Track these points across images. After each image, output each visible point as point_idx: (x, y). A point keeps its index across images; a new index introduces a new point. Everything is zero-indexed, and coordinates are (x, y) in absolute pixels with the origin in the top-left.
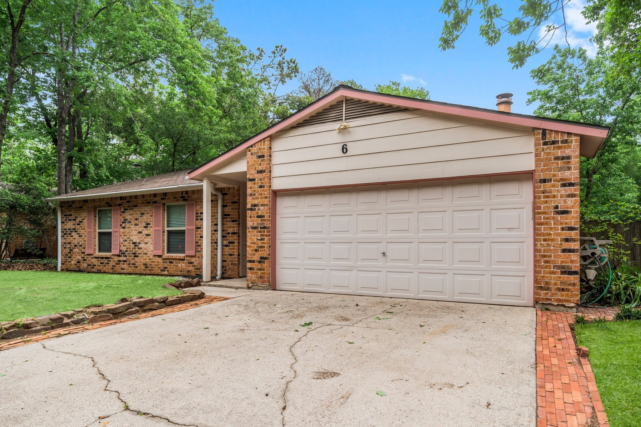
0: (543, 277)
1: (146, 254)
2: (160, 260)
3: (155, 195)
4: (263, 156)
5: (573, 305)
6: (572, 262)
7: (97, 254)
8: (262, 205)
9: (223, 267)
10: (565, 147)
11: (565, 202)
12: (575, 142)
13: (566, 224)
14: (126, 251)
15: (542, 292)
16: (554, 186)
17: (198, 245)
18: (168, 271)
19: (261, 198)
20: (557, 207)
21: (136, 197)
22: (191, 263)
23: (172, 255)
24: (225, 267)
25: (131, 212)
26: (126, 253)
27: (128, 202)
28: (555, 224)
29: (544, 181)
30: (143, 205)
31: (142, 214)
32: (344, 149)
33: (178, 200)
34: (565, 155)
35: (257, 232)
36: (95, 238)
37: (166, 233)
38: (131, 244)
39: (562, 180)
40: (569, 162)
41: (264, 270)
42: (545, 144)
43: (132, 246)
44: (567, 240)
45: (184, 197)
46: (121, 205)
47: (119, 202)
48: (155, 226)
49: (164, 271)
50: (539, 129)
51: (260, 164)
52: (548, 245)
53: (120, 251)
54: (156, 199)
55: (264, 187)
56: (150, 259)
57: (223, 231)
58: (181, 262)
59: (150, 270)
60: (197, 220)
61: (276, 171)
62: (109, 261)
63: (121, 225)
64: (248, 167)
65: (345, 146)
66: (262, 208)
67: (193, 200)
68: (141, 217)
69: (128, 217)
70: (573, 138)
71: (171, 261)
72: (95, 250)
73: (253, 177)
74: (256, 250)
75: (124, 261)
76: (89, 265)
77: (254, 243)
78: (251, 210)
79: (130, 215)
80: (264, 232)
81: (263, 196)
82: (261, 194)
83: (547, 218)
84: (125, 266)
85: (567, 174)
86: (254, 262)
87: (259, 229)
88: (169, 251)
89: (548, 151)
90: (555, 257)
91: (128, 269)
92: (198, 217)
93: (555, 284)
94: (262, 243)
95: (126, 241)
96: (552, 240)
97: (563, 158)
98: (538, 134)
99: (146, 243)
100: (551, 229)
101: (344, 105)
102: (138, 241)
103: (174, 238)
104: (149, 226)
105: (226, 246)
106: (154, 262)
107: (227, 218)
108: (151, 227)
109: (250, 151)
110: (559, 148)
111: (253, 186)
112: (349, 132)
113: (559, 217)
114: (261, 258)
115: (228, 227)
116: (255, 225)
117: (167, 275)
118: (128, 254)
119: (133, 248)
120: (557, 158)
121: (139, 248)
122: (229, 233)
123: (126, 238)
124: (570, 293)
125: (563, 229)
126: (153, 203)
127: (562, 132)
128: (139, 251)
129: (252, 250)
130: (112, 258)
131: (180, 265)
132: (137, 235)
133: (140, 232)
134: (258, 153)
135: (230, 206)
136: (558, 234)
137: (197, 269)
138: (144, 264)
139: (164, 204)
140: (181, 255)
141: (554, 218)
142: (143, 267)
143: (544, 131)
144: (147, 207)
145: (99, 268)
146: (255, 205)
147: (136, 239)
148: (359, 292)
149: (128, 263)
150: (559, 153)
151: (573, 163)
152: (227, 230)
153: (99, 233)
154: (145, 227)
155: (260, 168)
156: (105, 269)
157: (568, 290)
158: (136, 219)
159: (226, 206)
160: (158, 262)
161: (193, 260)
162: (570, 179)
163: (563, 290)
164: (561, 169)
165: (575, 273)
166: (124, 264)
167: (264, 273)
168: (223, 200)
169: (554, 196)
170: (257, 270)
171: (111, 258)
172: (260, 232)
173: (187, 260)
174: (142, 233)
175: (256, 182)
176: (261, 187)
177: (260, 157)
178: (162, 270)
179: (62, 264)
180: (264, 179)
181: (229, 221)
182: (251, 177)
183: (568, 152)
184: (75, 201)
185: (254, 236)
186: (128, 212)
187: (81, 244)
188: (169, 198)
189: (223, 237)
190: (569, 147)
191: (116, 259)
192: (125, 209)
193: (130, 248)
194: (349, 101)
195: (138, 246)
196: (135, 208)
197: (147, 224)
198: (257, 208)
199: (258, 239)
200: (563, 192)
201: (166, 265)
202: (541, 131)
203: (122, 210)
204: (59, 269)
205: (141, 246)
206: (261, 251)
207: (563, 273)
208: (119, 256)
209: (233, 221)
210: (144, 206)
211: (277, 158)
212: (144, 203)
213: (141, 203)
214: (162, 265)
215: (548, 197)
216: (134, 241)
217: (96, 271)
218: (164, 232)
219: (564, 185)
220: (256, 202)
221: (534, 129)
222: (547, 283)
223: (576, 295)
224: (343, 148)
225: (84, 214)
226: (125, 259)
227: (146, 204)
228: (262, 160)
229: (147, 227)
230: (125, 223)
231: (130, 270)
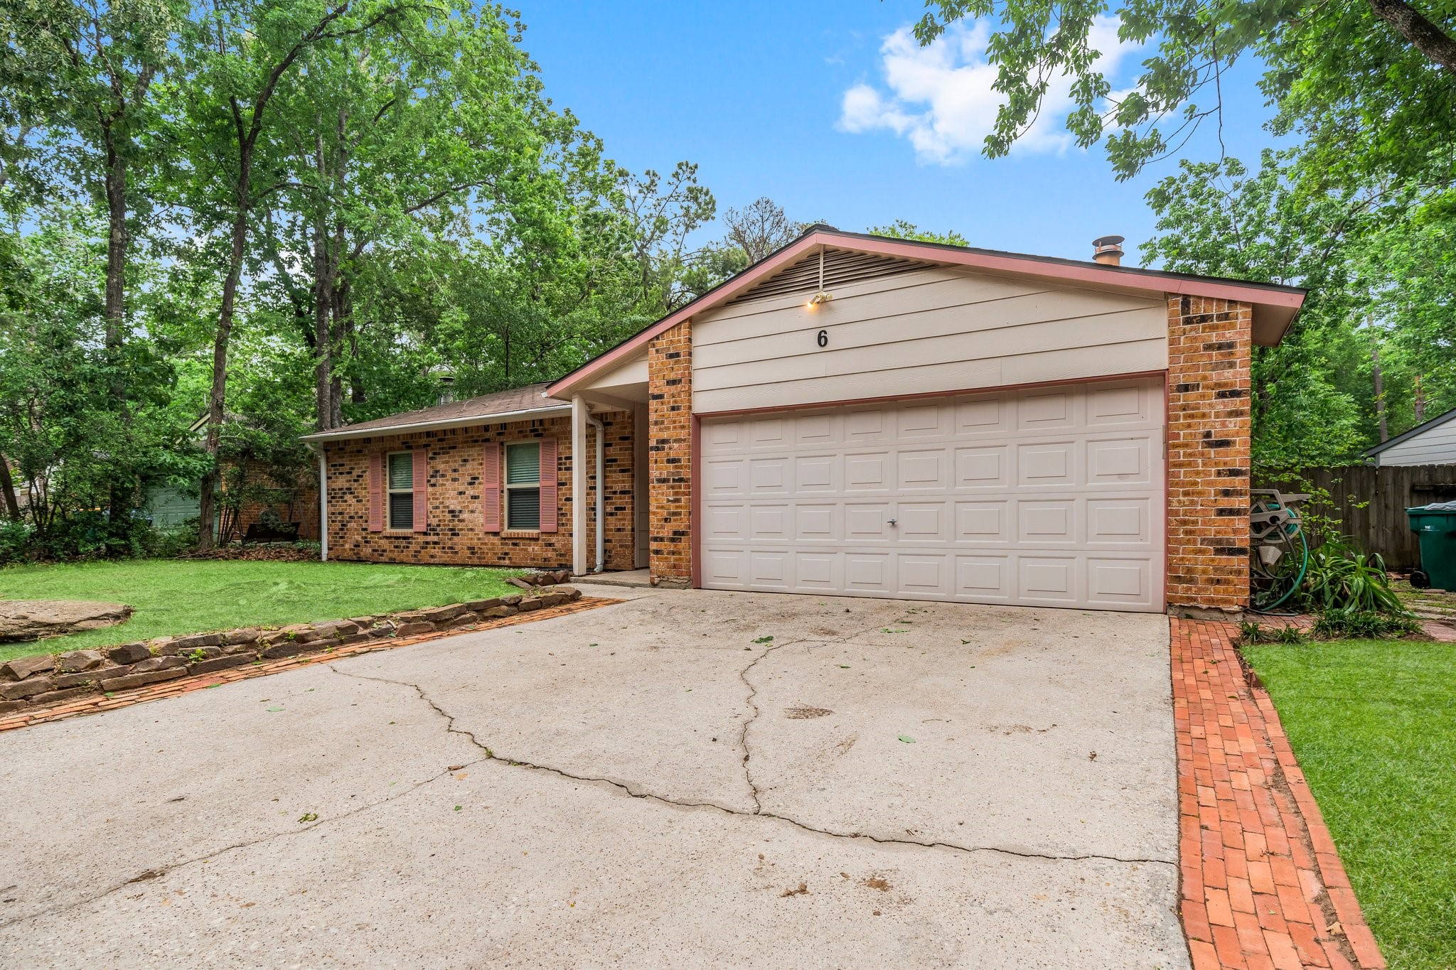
0: (1182, 559)
1: (472, 530)
2: (496, 540)
3: (486, 428)
4: (678, 355)
5: (1236, 608)
6: (1235, 531)
7: (389, 530)
8: (675, 441)
9: (605, 551)
10: (1224, 327)
11: (1224, 424)
12: (1242, 318)
13: (1225, 464)
14: (439, 525)
15: (1181, 587)
16: (1203, 396)
17: (562, 514)
18: (510, 559)
19: (675, 428)
20: (1208, 435)
21: (453, 431)
22: (550, 545)
23: (517, 531)
24: (610, 551)
25: (446, 457)
26: (438, 529)
27: (440, 440)
28: (1204, 465)
29: (1186, 388)
30: (465, 445)
31: (465, 461)
32: (822, 339)
33: (525, 437)
34: (1223, 341)
35: (668, 488)
36: (384, 504)
37: (506, 494)
38: (447, 514)
39: (1218, 385)
40: (1232, 354)
41: (680, 553)
42: (1188, 321)
43: (449, 516)
44: (1226, 493)
45: (537, 430)
46: (429, 445)
47: (424, 441)
48: (488, 481)
49: (504, 559)
50: (1177, 295)
51: (673, 368)
52: (1193, 503)
53: (428, 525)
54: (488, 435)
55: (678, 408)
56: (479, 539)
57: (605, 488)
58: (533, 542)
59: (479, 558)
60: (560, 469)
61: (700, 381)
62: (409, 543)
63: (429, 481)
64: (651, 374)
65: (823, 334)
66: (676, 445)
67: (553, 435)
68: (462, 465)
69: (441, 467)
70: (1240, 310)
71: (515, 541)
72: (384, 525)
73: (659, 393)
74: (666, 520)
75: (435, 543)
76: (374, 550)
77: (662, 507)
78: (657, 449)
79: (443, 463)
80: (680, 488)
81: (677, 424)
82: (674, 422)
83: (1191, 455)
84: (436, 551)
85: (1228, 375)
86: (662, 539)
87: (671, 483)
88: (511, 526)
89: (1193, 334)
90: (1204, 523)
91: (441, 557)
92: (561, 464)
93: (1204, 572)
94: (677, 507)
95: (437, 508)
96: (1200, 493)
97: (1220, 347)
98: (1176, 303)
99: (472, 512)
100: (1198, 473)
101: (822, 261)
102: (459, 508)
103: (518, 501)
104: (477, 482)
105: (611, 514)
106: (486, 544)
107: (611, 466)
108: (480, 483)
109: (654, 346)
110: (1214, 328)
111: (660, 407)
112: (830, 309)
113: (1212, 451)
114: (675, 533)
115: (613, 482)
116: (664, 476)
117: (509, 567)
118: (442, 530)
119: (450, 521)
120: (1209, 347)
121: (460, 521)
122: (615, 493)
123: (437, 503)
124: (1231, 588)
125: (1219, 473)
126: (483, 441)
127: (1219, 300)
128: (461, 525)
129: (658, 520)
130: (414, 539)
131: (530, 549)
132: (456, 498)
133: (461, 493)
134: (669, 349)
135: (617, 444)
136: (1210, 483)
137: (561, 555)
138: (469, 548)
139: (502, 444)
140: (533, 532)
141: (1202, 454)
142: (468, 553)
143: (1186, 298)
144: (473, 449)
145: (391, 555)
146: (664, 441)
147: (454, 504)
148: (849, 590)
149: (441, 545)
150: (1214, 338)
151: (1239, 354)
152: (611, 487)
153: (391, 494)
154: (470, 484)
155: (672, 376)
156: (402, 557)
157: (1227, 582)
158: (455, 471)
159: (610, 445)
160: (493, 544)
161: (553, 539)
162: (1232, 384)
163: (1218, 581)
164: (1216, 367)
165: (1241, 551)
166: (434, 548)
167: (680, 559)
168: (605, 434)
169: (1204, 415)
170: (668, 554)
171: (412, 537)
172: (673, 487)
173: (544, 540)
174: (464, 493)
175: (666, 399)
176: (673, 409)
177: (671, 356)
178: (500, 558)
179: (330, 549)
180: (679, 394)
181: (615, 471)
182: (656, 392)
183: (1229, 335)
184: (349, 440)
185: (663, 494)
186: (440, 458)
187: (360, 514)
188: (510, 433)
189: (606, 498)
190: (1233, 326)
191: (421, 539)
192: (435, 454)
193: (445, 520)
194: (830, 253)
195: (458, 516)
196: (451, 451)
197: (473, 479)
198: (666, 446)
199: (668, 501)
200: (1220, 408)
201: (506, 549)
202: (1180, 299)
203: (430, 455)
204: (324, 558)
205: (465, 516)
206: (675, 520)
207: (1219, 551)
208: (425, 534)
209: (623, 471)
210: (468, 447)
211: (701, 358)
212: (467, 442)
213: (462, 443)
214: (500, 549)
215: (1192, 416)
216: (452, 507)
217: (387, 560)
218: (502, 492)
219: (1222, 395)
220: (665, 435)
221: (1168, 295)
222: (1189, 570)
223: (1242, 591)
224: (820, 337)
225: (365, 463)
226: (435, 539)
227: (471, 444)
228: (676, 362)
229: (473, 483)
230: (435, 476)
231: (446, 558)
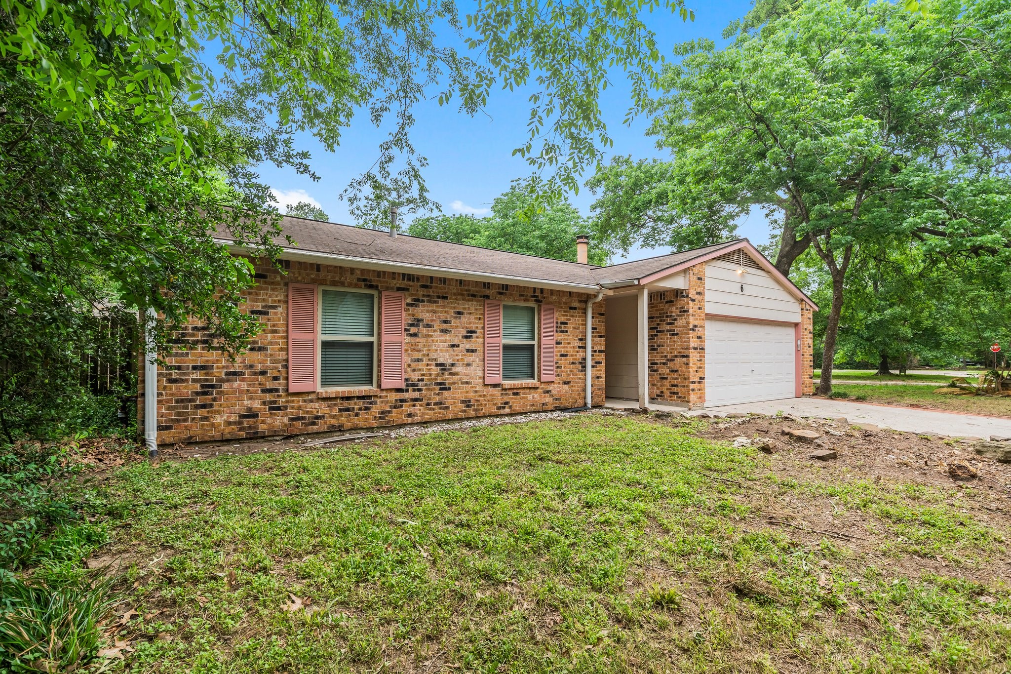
0: (805, 380)
1: (467, 383)
2: (496, 392)
3: (487, 285)
7: (324, 390)
11: (810, 341)
14: (420, 380)
15: (805, 389)
17: (558, 367)
18: (510, 407)
19: (699, 319)
21: (444, 281)
22: (548, 392)
23: (514, 382)
24: (592, 393)
25: (433, 307)
26: (420, 384)
27: (423, 287)
28: (808, 352)
30: (459, 297)
31: (459, 313)
33: (526, 300)
35: (697, 352)
37: (501, 349)
38: (434, 367)
43: (436, 370)
45: (537, 297)
46: (407, 290)
47: (399, 283)
48: (486, 336)
49: (504, 408)
51: (698, 285)
52: (806, 364)
53: (407, 380)
54: (487, 292)
56: (476, 392)
58: (532, 391)
59: (475, 410)
60: (556, 331)
61: (708, 296)
62: (371, 403)
63: (404, 330)
65: (742, 286)
66: (700, 329)
67: (552, 303)
68: (455, 318)
69: (426, 316)
71: (516, 391)
74: (696, 370)
75: (416, 400)
76: (295, 419)
77: (694, 363)
78: (693, 330)
79: (428, 311)
80: (702, 353)
84: (418, 409)
86: (695, 382)
87: (698, 349)
90: (808, 370)
91: (423, 414)
92: (558, 327)
94: (700, 363)
95: (418, 360)
96: (807, 361)
99: (468, 365)
100: (807, 355)
101: (741, 254)
102: (450, 361)
104: (474, 335)
105: (593, 367)
106: (484, 396)
107: (594, 333)
108: (477, 337)
110: (809, 313)
112: (744, 276)
114: (700, 377)
115: (594, 344)
116: (695, 345)
117: (509, 415)
118: (426, 385)
119: (438, 375)
120: (808, 318)
121: (450, 374)
122: (595, 351)
123: (419, 355)
125: (810, 355)
126: (481, 297)
128: (452, 379)
129: (693, 370)
130: (381, 397)
131: (530, 397)
132: (447, 351)
133: (453, 346)
134: (698, 274)
135: (596, 318)
136: (808, 358)
137: (557, 399)
138: (463, 402)
139: (501, 303)
140: (532, 382)
141: (807, 349)
142: (462, 407)
144: (470, 303)
145: (334, 422)
147: (444, 357)
149: (425, 402)
152: (593, 348)
153: (325, 342)
154: (466, 337)
155: (699, 290)
156: (361, 420)
158: (446, 322)
159: (593, 317)
160: (492, 395)
161: (551, 387)
165: (812, 377)
166: (414, 406)
171: (376, 396)
173: (542, 388)
174: (458, 346)
175: (695, 302)
176: (699, 308)
177: (699, 279)
178: (499, 408)
179: (160, 428)
180: (701, 301)
181: (595, 336)
182: (692, 297)
185: (695, 356)
186: (424, 306)
187: (259, 368)
188: (511, 295)
191: (393, 397)
192: (416, 300)
193: (430, 375)
195: (450, 369)
196: (441, 301)
197: (468, 332)
198: (696, 328)
199: (697, 359)
200: (810, 336)
201: (506, 399)
203: (409, 300)
204: (153, 445)
205: (458, 369)
206: (700, 370)
208: (400, 390)
210: (463, 300)
212: (462, 295)
213: (455, 294)
214: (499, 400)
216: (441, 360)
217: (324, 428)
220: (695, 322)
222: (807, 384)
226: (416, 395)
227: (467, 298)
229: (470, 337)
230: (418, 326)
231: (431, 415)
